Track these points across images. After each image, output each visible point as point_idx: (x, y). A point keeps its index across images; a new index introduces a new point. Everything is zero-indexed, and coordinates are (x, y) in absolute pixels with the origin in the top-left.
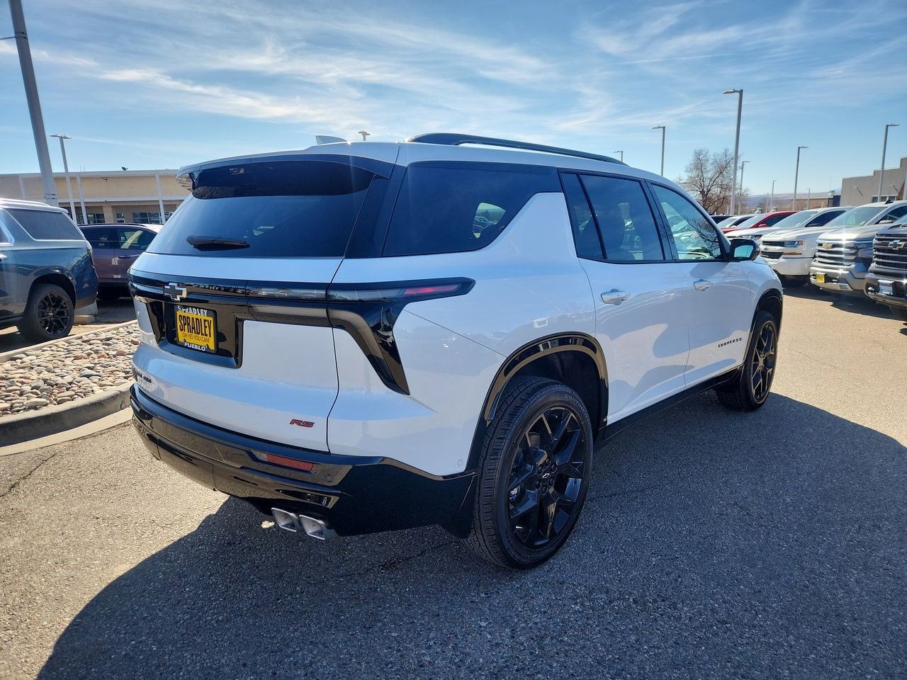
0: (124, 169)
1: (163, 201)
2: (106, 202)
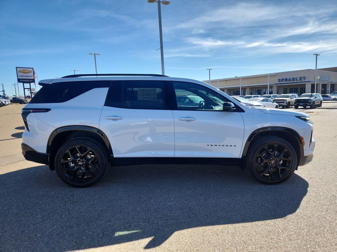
0: (236, 77)
1: (242, 87)
2: (225, 88)
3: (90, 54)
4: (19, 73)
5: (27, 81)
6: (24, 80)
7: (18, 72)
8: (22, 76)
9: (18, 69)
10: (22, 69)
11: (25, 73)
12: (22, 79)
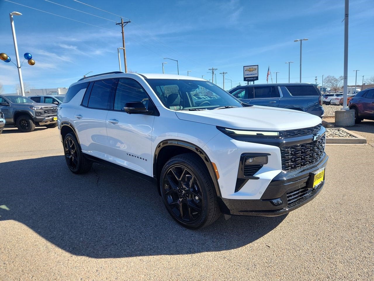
3: (295, 41)
4: (246, 72)
5: (252, 79)
6: (249, 79)
7: (245, 70)
8: (248, 75)
9: (246, 68)
10: (248, 68)
11: (250, 71)
12: (247, 78)
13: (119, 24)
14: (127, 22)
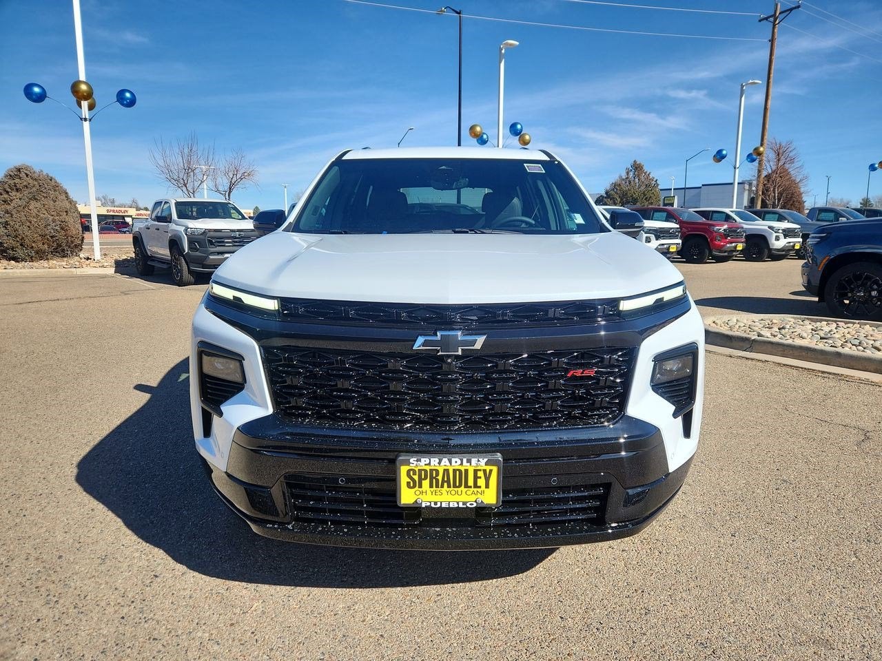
13: (766, 19)
14: (791, 10)
